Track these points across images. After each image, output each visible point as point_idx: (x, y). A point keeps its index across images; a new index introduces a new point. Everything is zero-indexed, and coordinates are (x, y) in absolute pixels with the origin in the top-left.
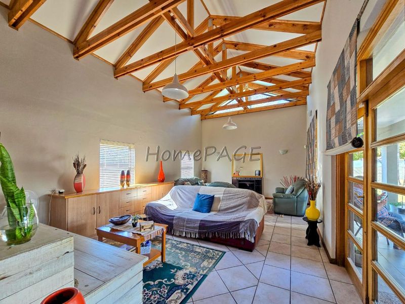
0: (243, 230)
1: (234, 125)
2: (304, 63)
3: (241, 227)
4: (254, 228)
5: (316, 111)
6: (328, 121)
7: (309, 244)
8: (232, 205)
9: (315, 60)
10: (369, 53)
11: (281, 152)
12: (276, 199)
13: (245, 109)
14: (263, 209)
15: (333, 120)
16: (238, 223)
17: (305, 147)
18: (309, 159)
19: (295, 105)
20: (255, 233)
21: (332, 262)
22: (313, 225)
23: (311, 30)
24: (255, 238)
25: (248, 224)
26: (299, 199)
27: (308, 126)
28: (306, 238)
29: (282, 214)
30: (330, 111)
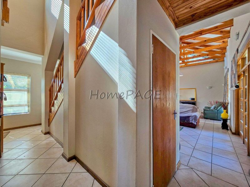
0: (191, 119)
1: (181, 75)
2: (221, 45)
3: (190, 118)
4: (196, 119)
5: (228, 69)
6: (231, 76)
7: (222, 129)
8: (184, 111)
9: (228, 43)
10: (245, 56)
11: (208, 88)
12: (206, 111)
13: (185, 64)
14: (199, 113)
15: (233, 76)
16: (189, 117)
17: (223, 85)
18: (225, 92)
19: (217, 62)
20: (197, 120)
21: (233, 134)
22: (225, 121)
23: (224, 34)
24: (196, 123)
25: (194, 117)
26: (218, 112)
27: (225, 74)
28: (222, 127)
29: (208, 119)
30: (232, 72)
